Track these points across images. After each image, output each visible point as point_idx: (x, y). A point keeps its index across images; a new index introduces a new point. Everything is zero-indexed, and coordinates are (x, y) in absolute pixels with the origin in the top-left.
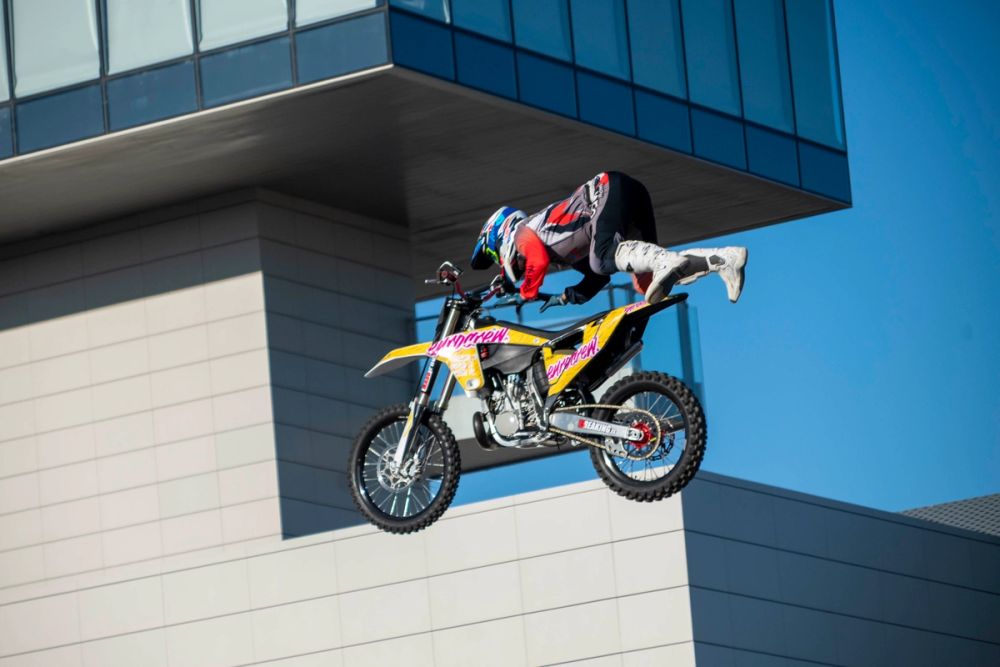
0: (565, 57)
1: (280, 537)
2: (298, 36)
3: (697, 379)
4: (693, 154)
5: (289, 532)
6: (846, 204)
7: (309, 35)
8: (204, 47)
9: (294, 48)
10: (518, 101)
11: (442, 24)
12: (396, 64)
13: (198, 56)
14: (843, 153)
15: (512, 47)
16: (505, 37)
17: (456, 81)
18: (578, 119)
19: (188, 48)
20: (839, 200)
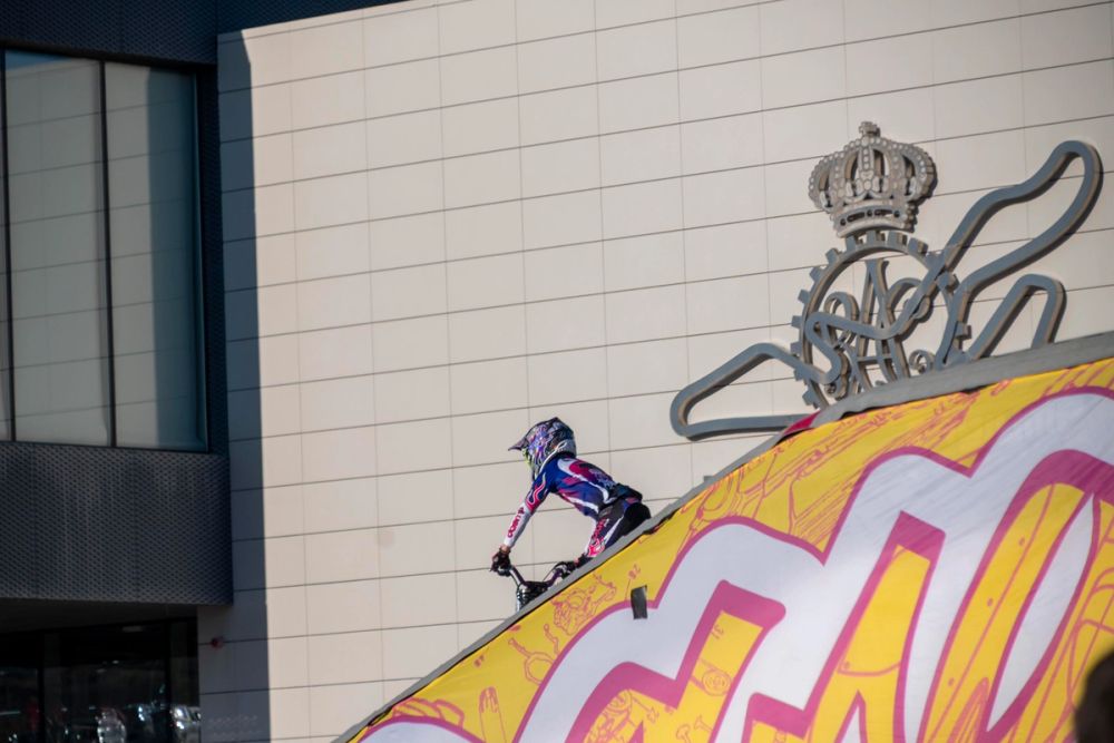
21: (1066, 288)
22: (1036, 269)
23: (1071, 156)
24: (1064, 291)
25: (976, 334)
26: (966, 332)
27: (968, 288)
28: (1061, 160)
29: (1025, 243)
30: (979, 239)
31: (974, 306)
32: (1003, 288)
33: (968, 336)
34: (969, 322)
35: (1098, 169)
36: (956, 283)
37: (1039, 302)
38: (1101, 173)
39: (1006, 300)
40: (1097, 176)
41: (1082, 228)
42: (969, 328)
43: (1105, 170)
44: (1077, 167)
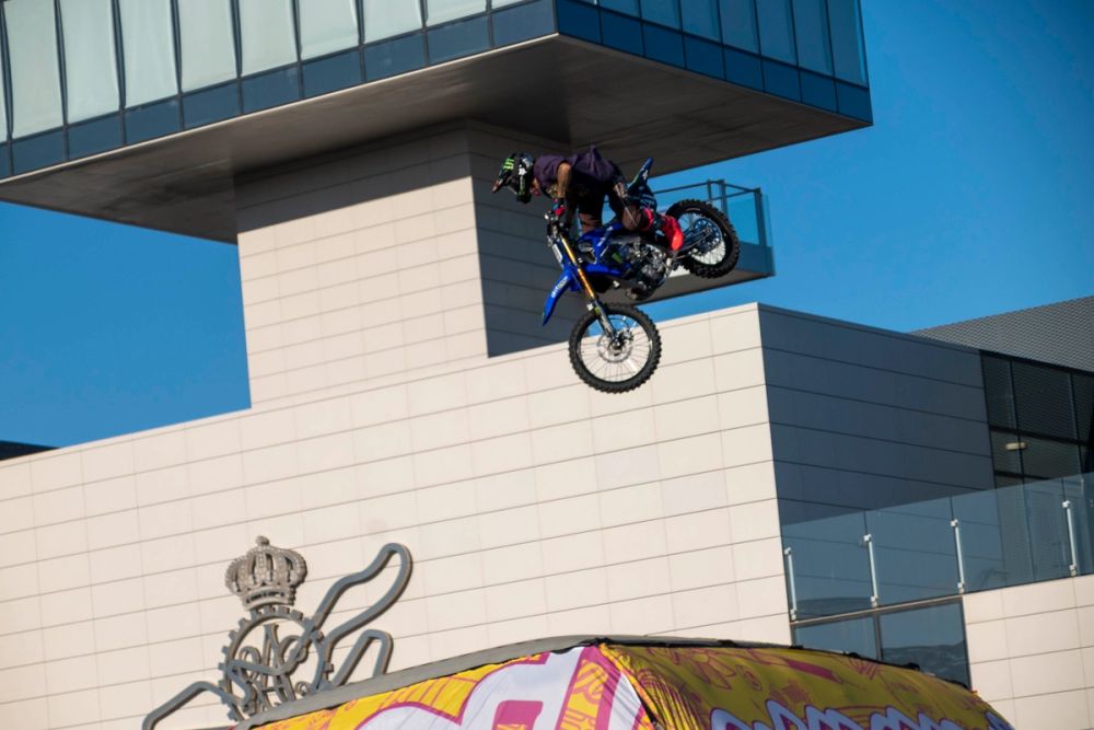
0: (677, 27)
1: (486, 356)
2: (494, 16)
3: (769, 244)
4: (764, 91)
5: (492, 352)
6: (869, 123)
7: (502, 13)
8: (429, 23)
9: (490, 22)
10: (644, 57)
11: (591, 5)
12: (560, 33)
13: (425, 30)
14: (867, 89)
15: (640, 20)
16: (635, 14)
17: (602, 44)
18: (686, 68)
19: (418, 24)
20: (863, 120)
21: (393, 636)
22: (374, 625)
23: (392, 553)
24: (392, 640)
25: (337, 668)
26: (330, 668)
27: (330, 640)
28: (386, 556)
29: (364, 610)
30: (337, 608)
31: (335, 652)
32: (352, 639)
33: (332, 671)
34: (333, 661)
35: (409, 560)
36: (323, 637)
37: (376, 647)
38: (412, 563)
39: (356, 647)
40: (409, 565)
41: (400, 599)
42: (332, 666)
43: (415, 559)
44: (396, 559)
